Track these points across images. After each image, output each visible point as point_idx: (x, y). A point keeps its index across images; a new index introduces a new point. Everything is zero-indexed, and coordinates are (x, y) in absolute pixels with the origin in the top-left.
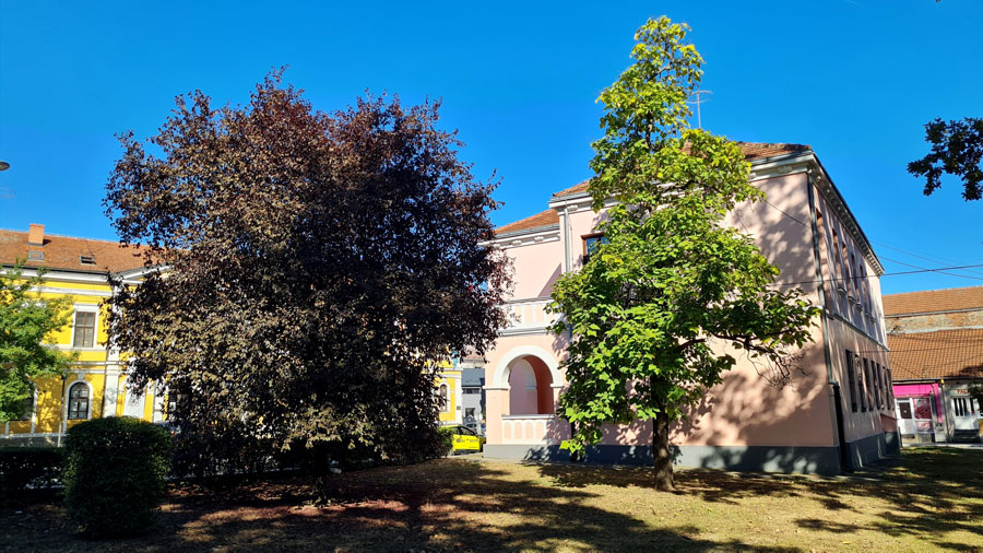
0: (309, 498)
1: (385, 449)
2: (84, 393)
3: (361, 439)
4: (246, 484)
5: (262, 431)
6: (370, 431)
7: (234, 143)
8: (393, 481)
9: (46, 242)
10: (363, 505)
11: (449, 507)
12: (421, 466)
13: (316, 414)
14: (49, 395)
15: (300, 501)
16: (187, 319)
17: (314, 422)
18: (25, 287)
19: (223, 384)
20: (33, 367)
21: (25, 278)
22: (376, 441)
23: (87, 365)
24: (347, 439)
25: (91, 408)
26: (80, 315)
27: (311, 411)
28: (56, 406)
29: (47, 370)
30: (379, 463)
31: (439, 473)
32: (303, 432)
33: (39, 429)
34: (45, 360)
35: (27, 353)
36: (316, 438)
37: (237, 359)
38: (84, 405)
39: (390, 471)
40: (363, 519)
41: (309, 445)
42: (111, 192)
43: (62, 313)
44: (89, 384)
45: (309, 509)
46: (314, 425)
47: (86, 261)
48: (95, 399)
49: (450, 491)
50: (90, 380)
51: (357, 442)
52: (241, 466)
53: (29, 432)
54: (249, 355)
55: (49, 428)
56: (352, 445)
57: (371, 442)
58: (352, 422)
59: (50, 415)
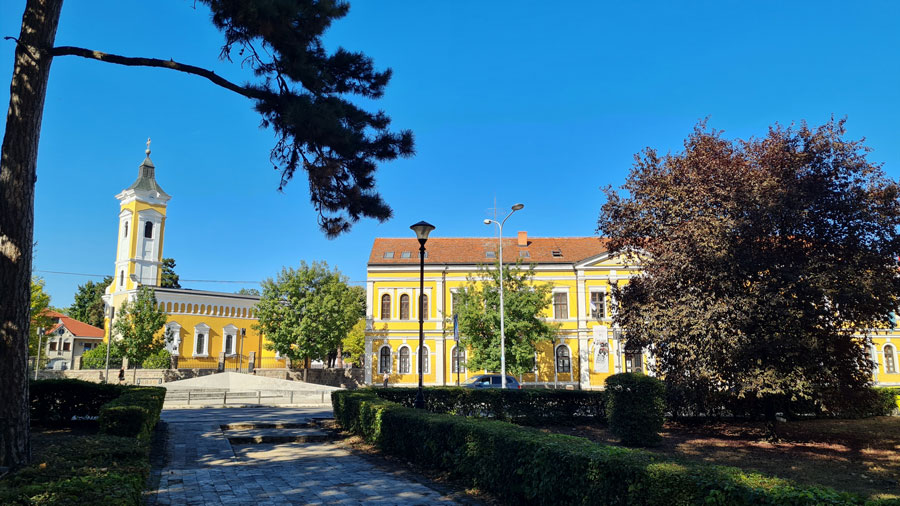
0: (763, 437)
1: (824, 403)
2: (566, 354)
3: (801, 394)
4: (710, 424)
5: (721, 385)
6: (809, 388)
7: (677, 181)
8: (835, 431)
9: (529, 243)
10: (809, 445)
11: (889, 452)
12: (863, 421)
13: (762, 373)
14: (543, 354)
15: (756, 438)
16: (661, 308)
17: (761, 380)
18: (523, 278)
19: (692, 352)
20: (535, 335)
21: (523, 271)
22: (815, 396)
23: (566, 333)
24: (790, 394)
25: (572, 365)
26: (557, 295)
27: (758, 371)
28: (549, 363)
29: (542, 337)
30: (820, 416)
31: (883, 427)
32: (754, 386)
33: (540, 380)
34: (542, 329)
35: (531, 325)
36: (764, 390)
37: (700, 335)
38: (566, 362)
39: (832, 423)
40: (810, 453)
41: (759, 395)
42: (600, 225)
43: (548, 296)
44: (569, 347)
45: (764, 444)
46: (763, 382)
47: (556, 254)
48: (574, 358)
49: (892, 442)
50: (568, 343)
51: (797, 396)
52: (704, 411)
53: (534, 381)
54: (707, 331)
55: (546, 379)
56: (794, 398)
57: (810, 397)
58: (792, 381)
59: (546, 370)
